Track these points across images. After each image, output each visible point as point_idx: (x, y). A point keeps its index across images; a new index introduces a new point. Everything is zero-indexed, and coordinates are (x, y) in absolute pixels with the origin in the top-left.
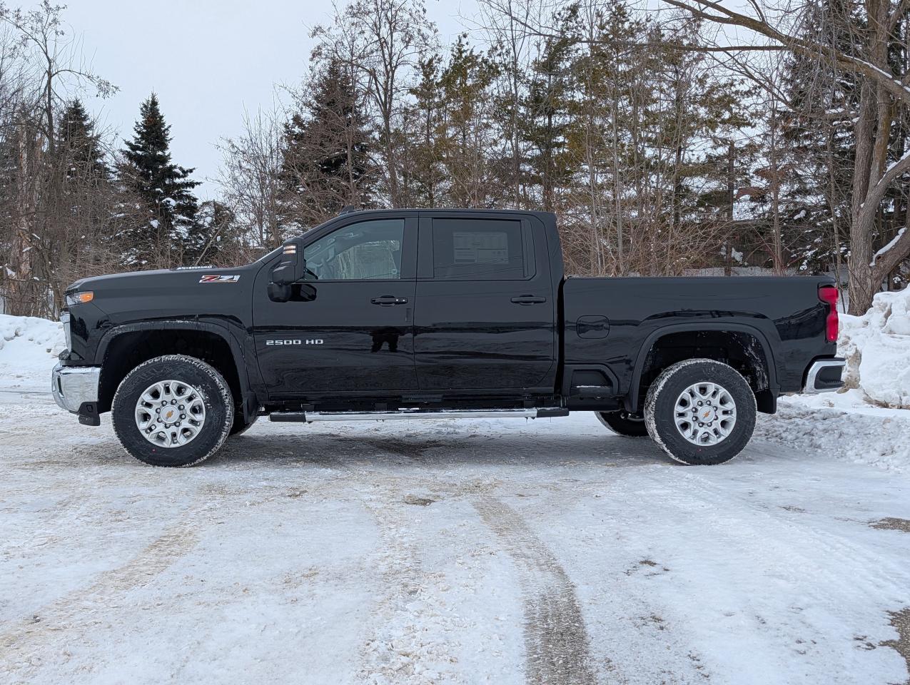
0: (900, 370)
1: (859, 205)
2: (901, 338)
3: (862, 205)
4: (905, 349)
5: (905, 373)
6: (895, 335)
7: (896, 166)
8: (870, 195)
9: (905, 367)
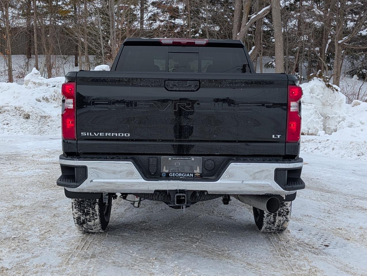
0: (308, 119)
1: (237, 34)
2: (307, 105)
3: (238, 34)
4: (309, 110)
5: (310, 120)
6: (305, 104)
7: (256, 17)
8: (242, 29)
9: (310, 117)
